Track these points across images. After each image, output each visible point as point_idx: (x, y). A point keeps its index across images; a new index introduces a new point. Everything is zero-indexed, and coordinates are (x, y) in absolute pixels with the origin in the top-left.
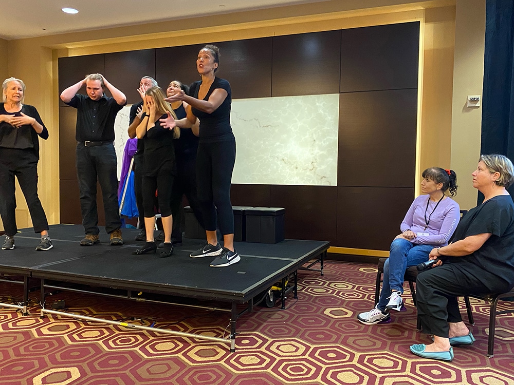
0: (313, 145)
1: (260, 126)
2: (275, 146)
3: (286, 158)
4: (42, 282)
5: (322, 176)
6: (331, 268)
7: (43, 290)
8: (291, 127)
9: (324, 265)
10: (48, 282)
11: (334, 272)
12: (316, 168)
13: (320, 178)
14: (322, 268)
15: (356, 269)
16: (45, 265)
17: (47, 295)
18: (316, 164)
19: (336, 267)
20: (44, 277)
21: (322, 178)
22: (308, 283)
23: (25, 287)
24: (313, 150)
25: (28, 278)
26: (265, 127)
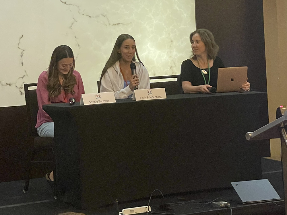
0: (170, 46)
1: (109, 24)
8: (145, 25)
18: (175, 69)
24: (171, 52)
26: (115, 25)
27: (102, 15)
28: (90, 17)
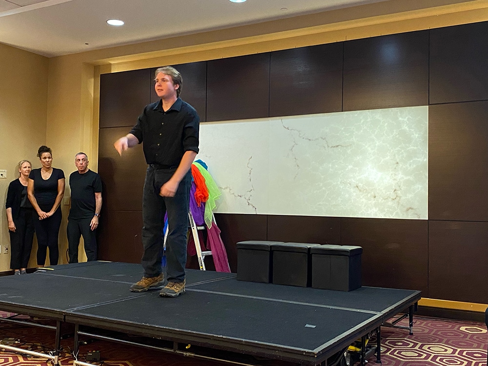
0: (395, 168)
1: (328, 146)
2: (347, 169)
3: (360, 185)
4: (76, 328)
5: (409, 207)
6: (422, 325)
7: (77, 337)
8: (366, 147)
9: (414, 321)
10: (83, 328)
11: (427, 331)
12: (400, 197)
13: (405, 209)
14: (411, 325)
15: (456, 327)
16: (80, 308)
17: (81, 344)
18: (399, 192)
19: (429, 325)
20: (78, 322)
21: (408, 210)
22: (394, 343)
23: (57, 334)
24: (395, 174)
25: (61, 322)
26: (334, 147)
27: (322, 138)
28: (310, 140)
